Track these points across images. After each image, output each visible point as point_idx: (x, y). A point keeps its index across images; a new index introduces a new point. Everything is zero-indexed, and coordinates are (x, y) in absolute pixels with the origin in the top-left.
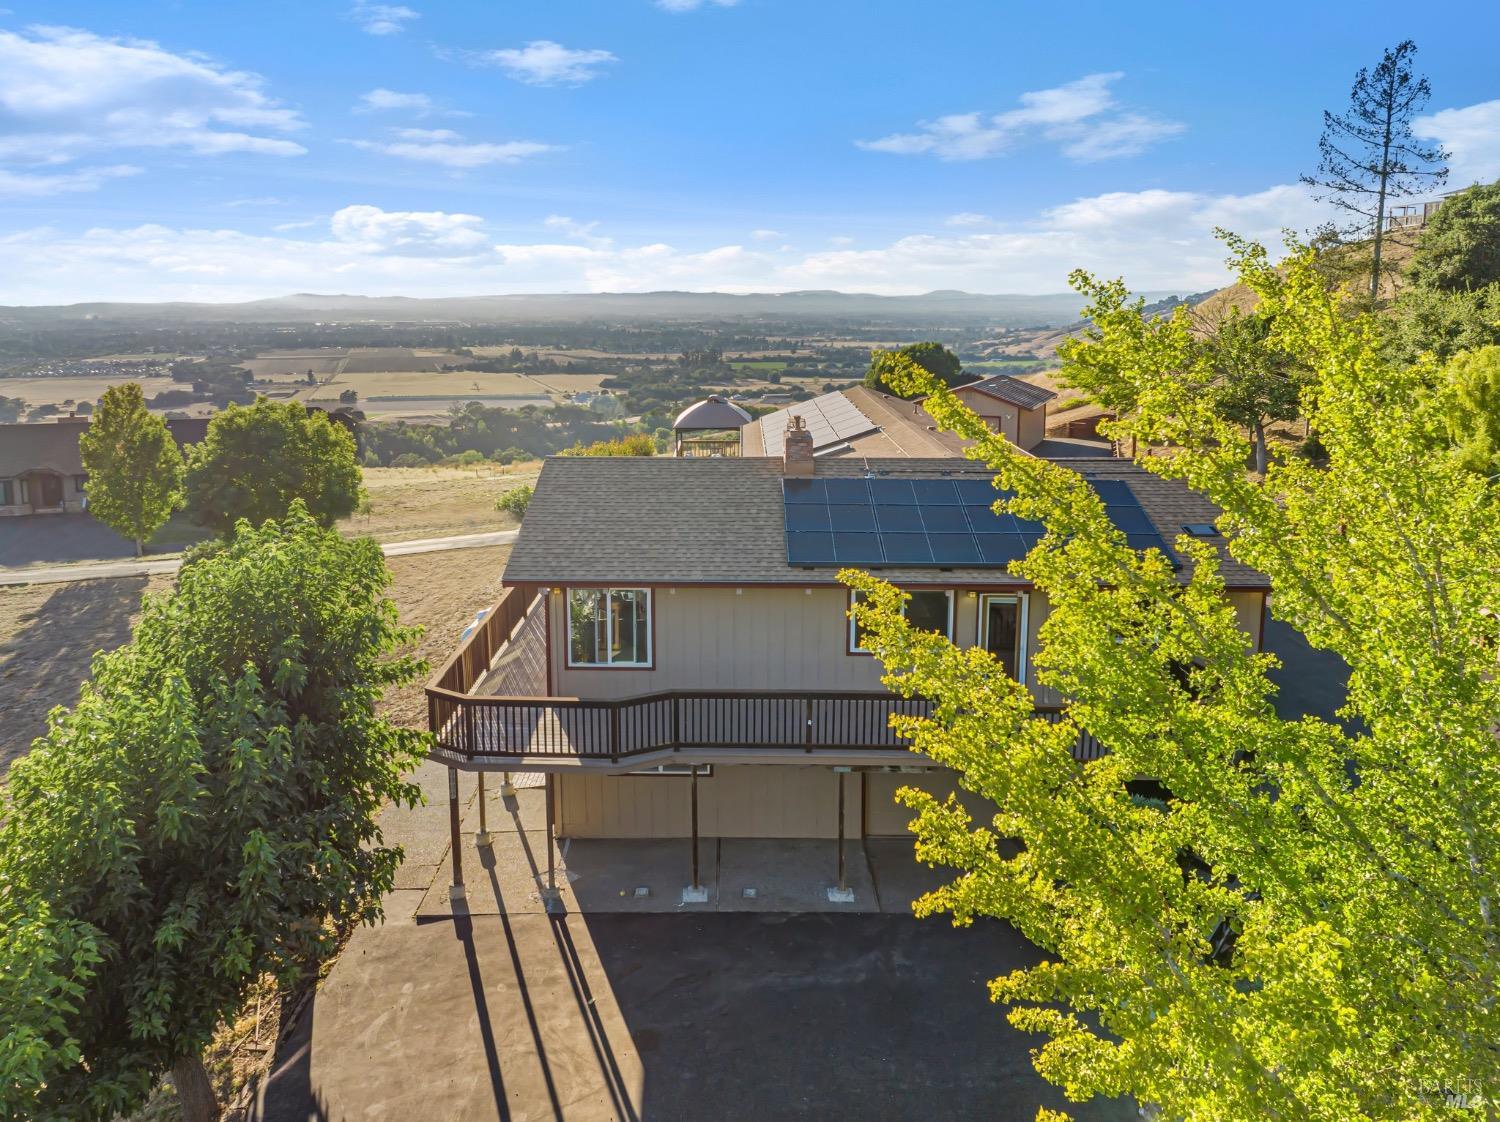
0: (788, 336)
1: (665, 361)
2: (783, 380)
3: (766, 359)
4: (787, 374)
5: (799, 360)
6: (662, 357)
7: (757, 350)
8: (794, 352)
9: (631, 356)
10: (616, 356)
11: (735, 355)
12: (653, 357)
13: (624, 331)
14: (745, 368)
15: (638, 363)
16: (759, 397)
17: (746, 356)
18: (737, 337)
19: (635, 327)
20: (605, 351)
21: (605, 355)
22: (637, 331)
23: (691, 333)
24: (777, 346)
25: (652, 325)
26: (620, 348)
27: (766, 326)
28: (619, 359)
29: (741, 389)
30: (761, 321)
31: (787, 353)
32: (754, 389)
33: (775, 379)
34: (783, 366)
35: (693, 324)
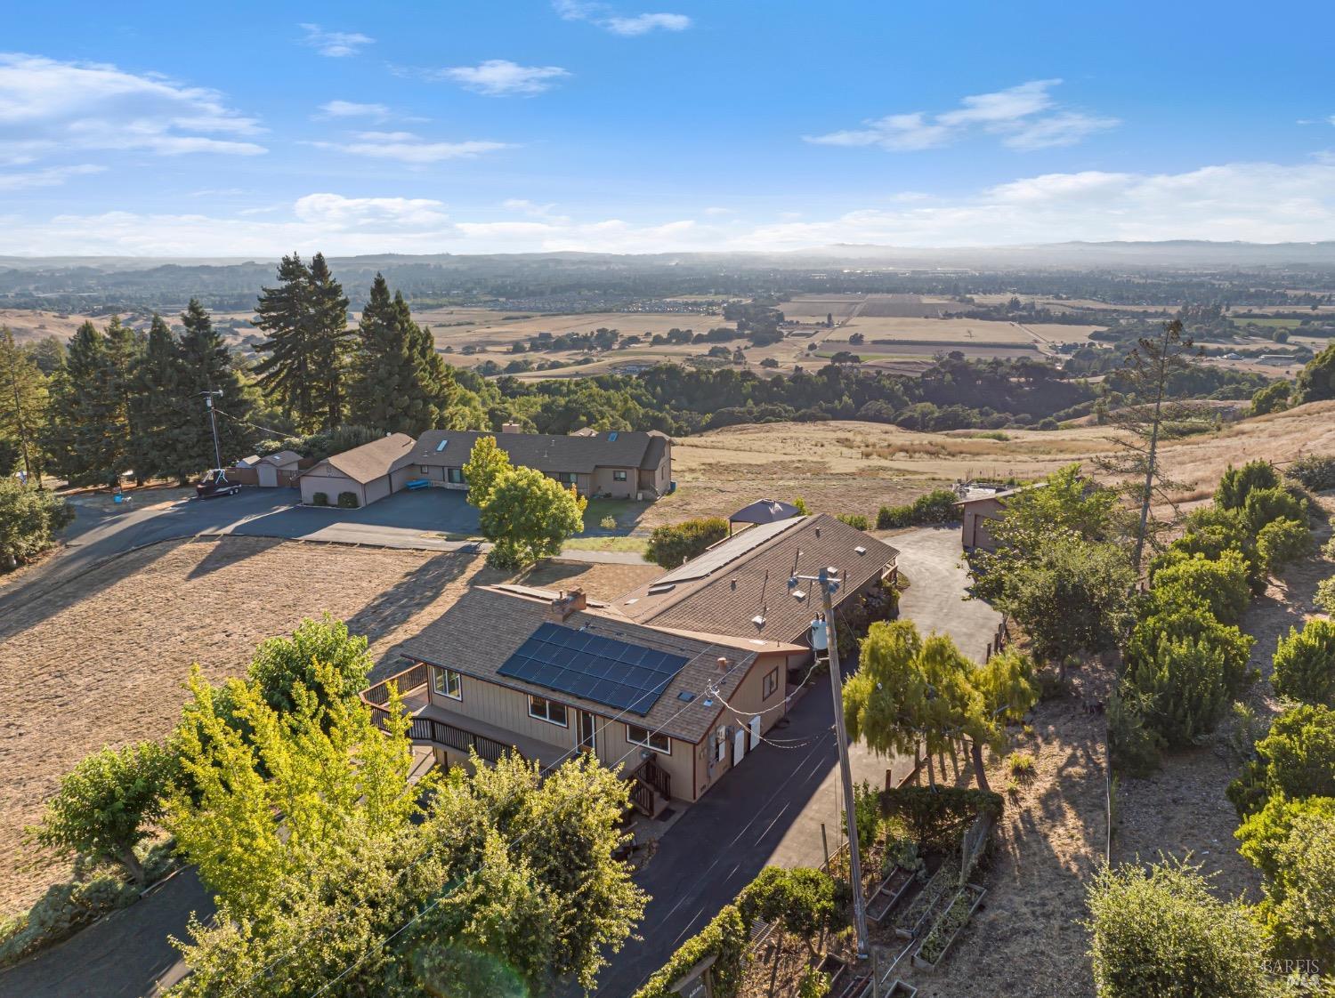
0: (1313, 290)
1: (1164, 314)
2: (1291, 339)
3: (1278, 316)
4: (1297, 333)
5: (1317, 318)
6: (1160, 309)
7: (1272, 304)
8: (1314, 308)
9: (1129, 308)
10: (1114, 307)
11: (1242, 310)
12: (1152, 309)
13: (1128, 281)
14: (1249, 325)
15: (1134, 315)
16: (1257, 357)
17: (1256, 311)
18: (1252, 290)
19: (1142, 277)
20: (1104, 301)
21: (1104, 306)
22: (1142, 281)
23: (1201, 285)
24: (1298, 301)
25: (1160, 275)
26: (1120, 299)
27: (1291, 277)
28: (1115, 311)
29: (1238, 348)
30: (1287, 273)
31: (1307, 310)
32: (1253, 347)
33: (1282, 339)
34: (1295, 324)
35: (1207, 275)
